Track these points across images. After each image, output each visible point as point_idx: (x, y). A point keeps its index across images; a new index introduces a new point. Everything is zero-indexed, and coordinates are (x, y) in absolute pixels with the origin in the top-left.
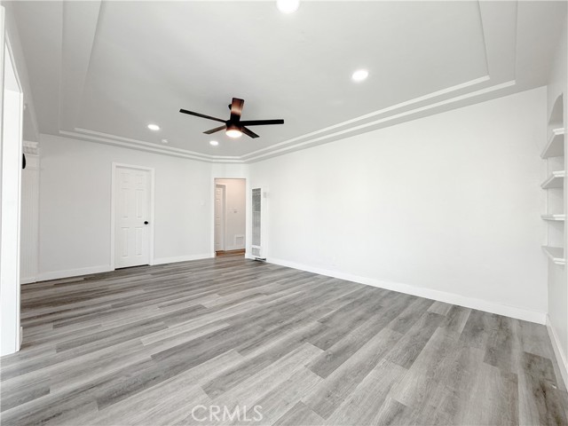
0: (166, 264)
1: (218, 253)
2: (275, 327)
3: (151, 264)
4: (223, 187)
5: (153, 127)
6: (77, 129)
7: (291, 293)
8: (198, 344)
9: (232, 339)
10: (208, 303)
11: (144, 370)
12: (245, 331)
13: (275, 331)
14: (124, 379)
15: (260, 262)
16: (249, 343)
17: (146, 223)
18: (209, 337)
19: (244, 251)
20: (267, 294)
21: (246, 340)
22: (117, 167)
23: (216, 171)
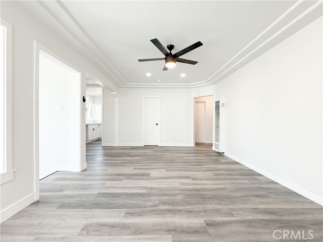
0: (166, 147)
1: (197, 144)
2: (167, 207)
3: (159, 146)
4: (204, 102)
5: (148, 75)
6: (128, 84)
7: (213, 184)
8: (118, 197)
9: (135, 202)
10: (154, 173)
11: (87, 199)
12: (147, 201)
13: (163, 210)
14: (78, 199)
15: (220, 154)
16: (138, 210)
17: (157, 124)
18: (127, 195)
19: (212, 145)
20: (193, 179)
21: (139, 207)
22: (144, 98)
23: (195, 93)
